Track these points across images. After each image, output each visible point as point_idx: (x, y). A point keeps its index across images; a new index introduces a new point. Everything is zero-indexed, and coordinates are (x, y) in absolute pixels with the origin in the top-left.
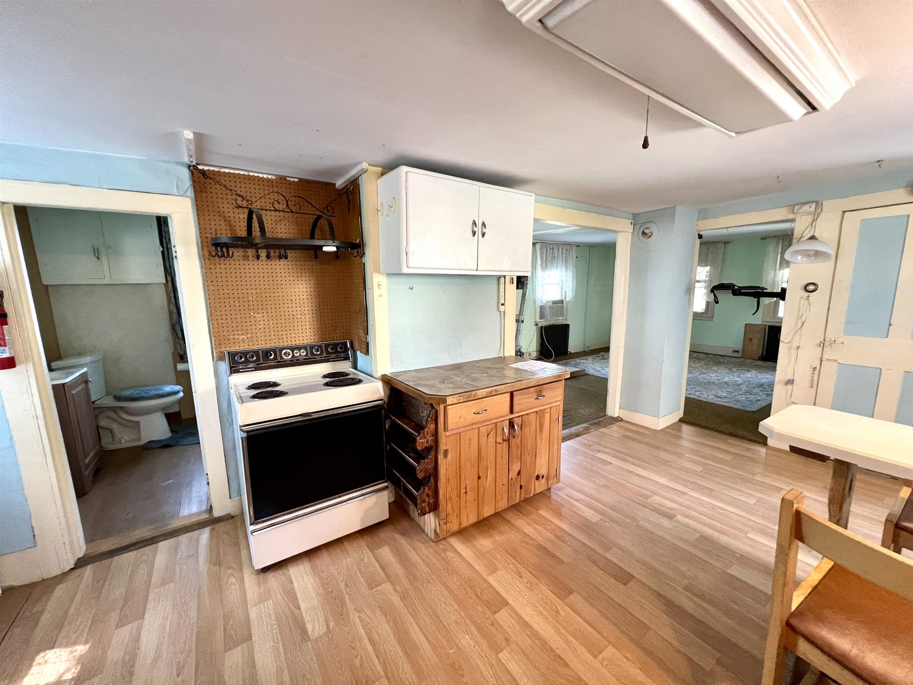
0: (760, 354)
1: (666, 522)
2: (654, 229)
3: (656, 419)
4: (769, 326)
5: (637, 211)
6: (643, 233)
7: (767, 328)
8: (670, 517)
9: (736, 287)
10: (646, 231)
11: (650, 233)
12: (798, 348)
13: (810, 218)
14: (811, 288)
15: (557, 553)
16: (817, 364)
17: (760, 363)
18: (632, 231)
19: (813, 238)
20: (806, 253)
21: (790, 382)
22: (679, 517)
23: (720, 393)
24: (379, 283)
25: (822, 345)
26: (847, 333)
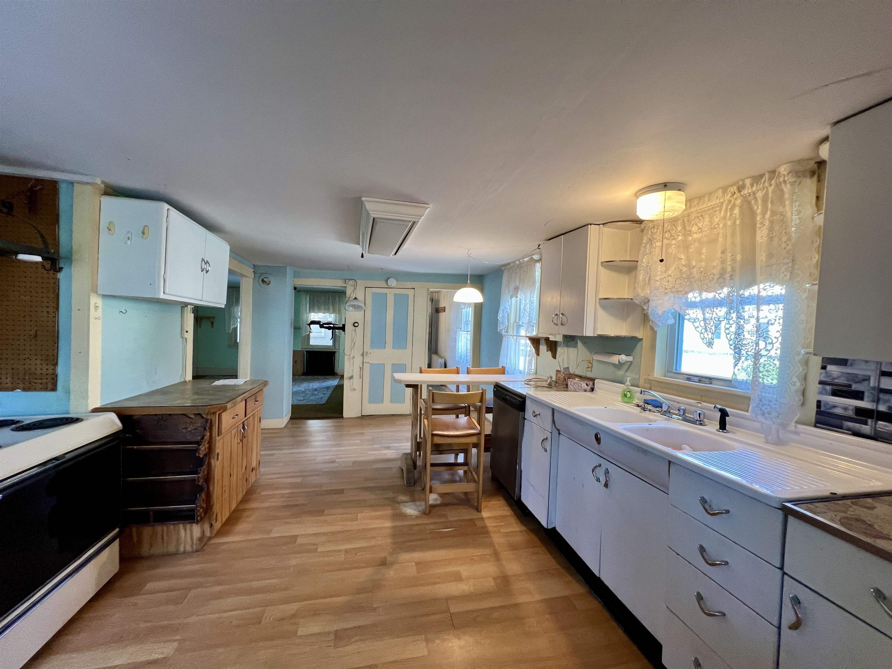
0: (302, 372)
1: (334, 465)
2: (272, 279)
3: (281, 419)
4: (306, 351)
5: (258, 263)
6: (263, 281)
7: (305, 353)
8: (334, 462)
9: (321, 323)
10: (265, 279)
11: (268, 281)
12: (354, 357)
13: (352, 288)
14: (356, 325)
15: (298, 503)
16: (361, 366)
17: (304, 377)
18: (253, 277)
19: (355, 298)
20: (353, 306)
21: (351, 378)
22: (337, 460)
23: (299, 399)
24: (97, 305)
25: (363, 355)
26: (372, 347)
